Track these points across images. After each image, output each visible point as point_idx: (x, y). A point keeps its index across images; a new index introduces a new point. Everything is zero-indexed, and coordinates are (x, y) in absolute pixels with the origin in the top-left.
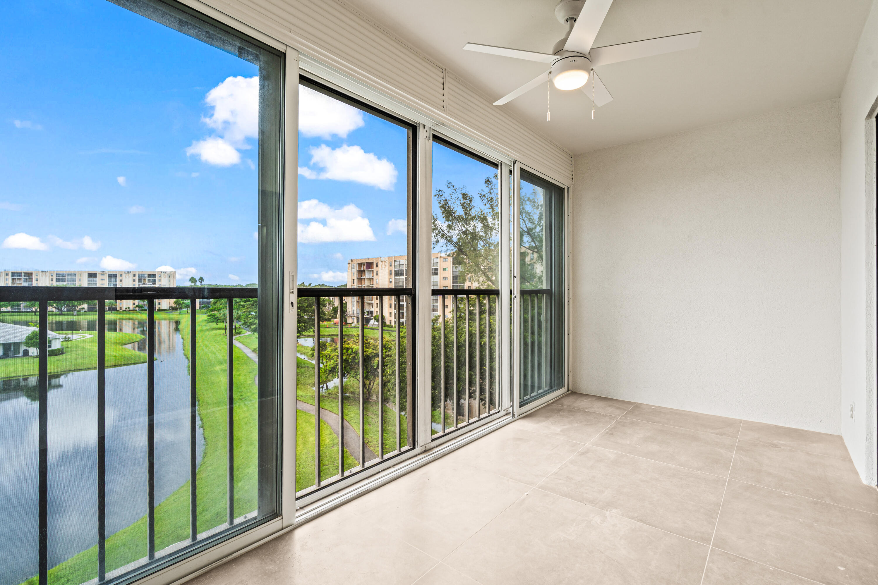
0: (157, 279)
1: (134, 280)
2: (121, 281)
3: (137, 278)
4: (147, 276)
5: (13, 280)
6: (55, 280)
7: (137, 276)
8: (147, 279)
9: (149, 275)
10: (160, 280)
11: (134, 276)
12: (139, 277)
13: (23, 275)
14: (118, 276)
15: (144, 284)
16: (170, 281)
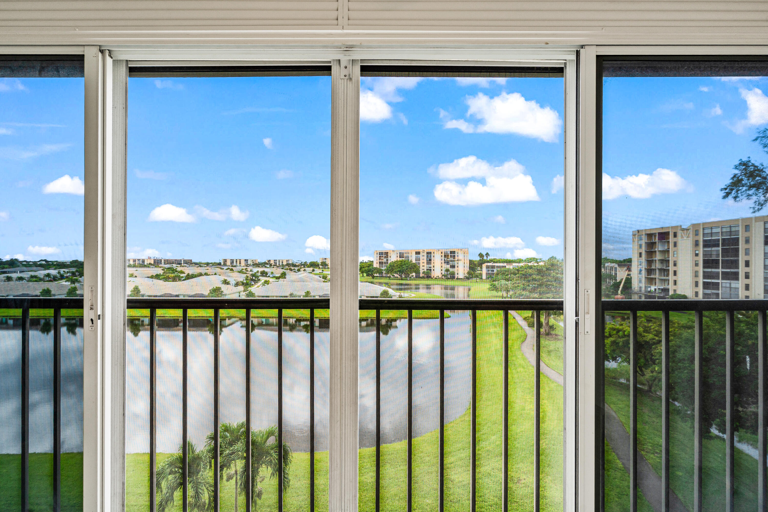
0: (456, 255)
1: (442, 256)
2: (434, 257)
3: (443, 255)
4: (449, 252)
5: (380, 256)
6: (399, 257)
7: (443, 253)
8: (450, 255)
9: (451, 252)
10: (458, 256)
11: (442, 253)
12: (444, 253)
13: (384, 253)
14: (432, 253)
15: (448, 258)
16: (464, 256)
